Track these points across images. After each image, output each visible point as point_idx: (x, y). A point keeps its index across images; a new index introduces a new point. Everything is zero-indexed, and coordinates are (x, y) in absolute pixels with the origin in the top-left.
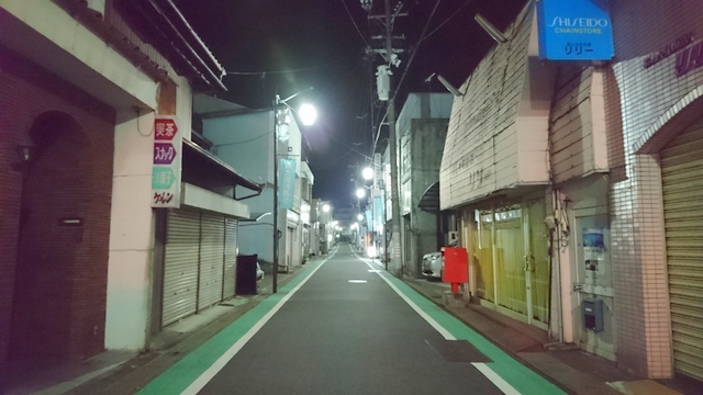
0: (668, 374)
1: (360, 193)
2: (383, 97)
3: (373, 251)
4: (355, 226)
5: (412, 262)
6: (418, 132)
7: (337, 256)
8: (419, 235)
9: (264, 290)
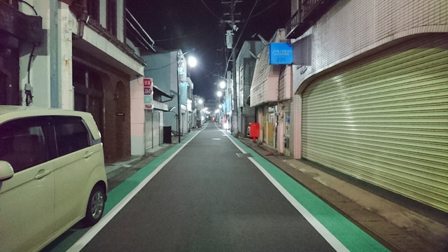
0: (300, 158)
1: (219, 94)
2: (229, 47)
3: (227, 126)
4: (217, 111)
5: (243, 131)
6: (247, 65)
7: (207, 128)
8: (246, 117)
9: (174, 142)
